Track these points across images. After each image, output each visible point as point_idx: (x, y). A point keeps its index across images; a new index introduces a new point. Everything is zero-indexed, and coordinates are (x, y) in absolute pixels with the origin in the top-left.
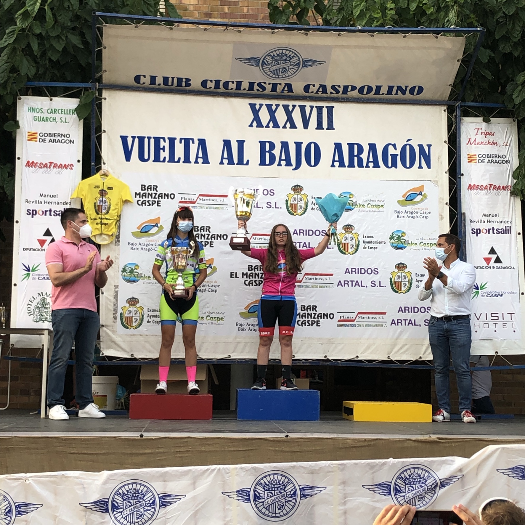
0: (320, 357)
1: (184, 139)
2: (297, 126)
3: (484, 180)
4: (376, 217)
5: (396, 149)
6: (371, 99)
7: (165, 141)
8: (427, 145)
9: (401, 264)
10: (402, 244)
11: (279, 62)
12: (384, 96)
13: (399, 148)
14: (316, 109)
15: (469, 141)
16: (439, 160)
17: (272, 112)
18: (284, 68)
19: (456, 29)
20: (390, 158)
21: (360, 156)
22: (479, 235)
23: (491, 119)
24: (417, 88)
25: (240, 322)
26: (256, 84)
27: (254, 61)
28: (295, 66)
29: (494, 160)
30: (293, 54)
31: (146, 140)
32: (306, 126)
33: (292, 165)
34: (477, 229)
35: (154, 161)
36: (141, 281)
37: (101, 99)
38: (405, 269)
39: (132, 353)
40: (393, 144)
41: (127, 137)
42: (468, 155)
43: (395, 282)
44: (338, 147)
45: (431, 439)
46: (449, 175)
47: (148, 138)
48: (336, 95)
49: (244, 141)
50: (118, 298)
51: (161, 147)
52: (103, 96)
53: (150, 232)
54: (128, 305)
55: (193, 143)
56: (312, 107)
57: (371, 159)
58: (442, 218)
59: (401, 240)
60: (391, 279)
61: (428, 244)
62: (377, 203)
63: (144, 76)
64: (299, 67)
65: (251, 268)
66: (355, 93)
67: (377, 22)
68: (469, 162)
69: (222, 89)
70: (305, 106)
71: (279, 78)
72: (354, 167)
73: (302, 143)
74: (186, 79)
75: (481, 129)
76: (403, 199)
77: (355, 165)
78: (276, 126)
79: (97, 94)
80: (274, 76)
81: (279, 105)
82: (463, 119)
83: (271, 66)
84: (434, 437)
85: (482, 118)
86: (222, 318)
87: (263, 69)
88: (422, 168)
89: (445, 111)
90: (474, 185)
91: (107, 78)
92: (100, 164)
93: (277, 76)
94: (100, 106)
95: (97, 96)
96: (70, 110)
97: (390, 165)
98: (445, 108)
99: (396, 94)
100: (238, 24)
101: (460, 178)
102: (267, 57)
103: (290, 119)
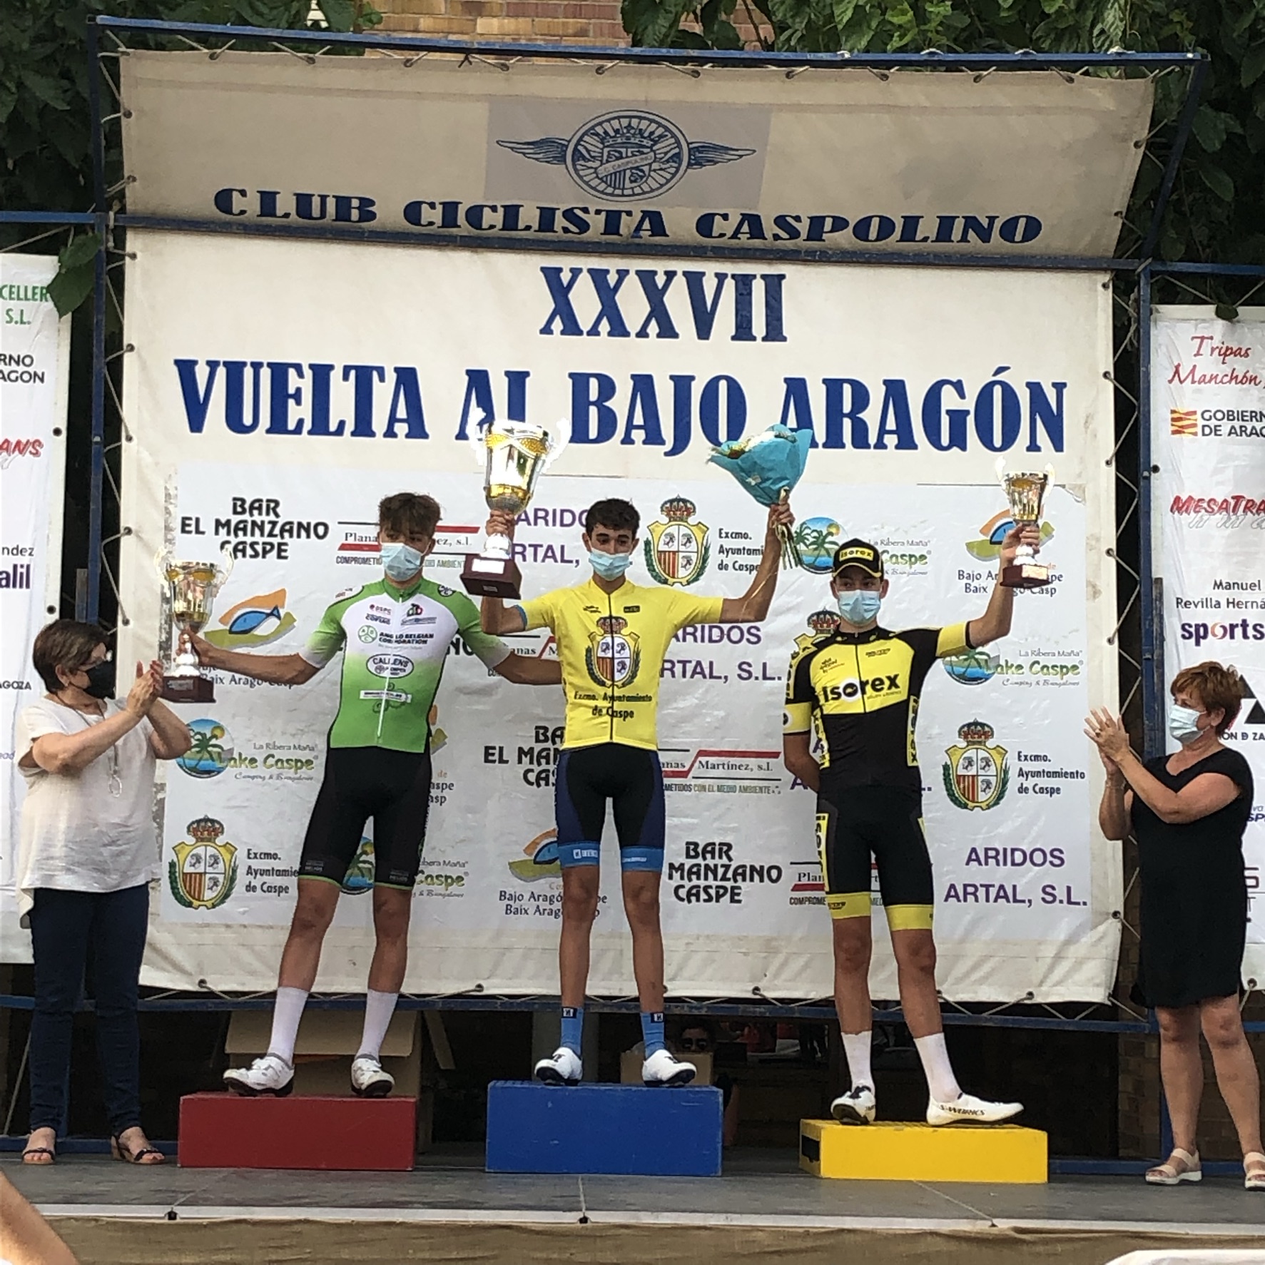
0: (742, 991)
1: (356, 368)
2: (677, 330)
3: (1218, 483)
4: (905, 590)
5: (962, 396)
6: (892, 254)
7: (301, 375)
8: (1054, 385)
9: (976, 724)
10: (980, 667)
11: (620, 153)
12: (930, 246)
13: (972, 392)
14: (733, 282)
15: (1177, 372)
16: (1087, 428)
17: (607, 294)
18: (637, 168)
19: (1123, 57)
20: (945, 420)
21: (860, 415)
22: (1202, 641)
23: (1241, 309)
24: (1022, 222)
25: (509, 891)
26: (559, 214)
27: (551, 150)
28: (667, 161)
29: (1249, 426)
30: (660, 131)
31: (248, 373)
32: (704, 330)
33: (663, 442)
34: (1197, 626)
35: (268, 431)
36: (230, 771)
37: (122, 257)
38: (987, 738)
39: (202, 977)
40: (954, 380)
41: (195, 363)
42: (1173, 412)
43: (958, 777)
44: (796, 389)
45: (994, 1230)
46: (1117, 469)
47: (253, 364)
48: (790, 244)
49: (527, 374)
50: (165, 821)
51: (291, 391)
52: (129, 248)
53: (257, 632)
54: (191, 840)
55: (382, 379)
56: (721, 277)
57: (891, 424)
58: (1095, 593)
59: (977, 656)
60: (946, 768)
61: (1053, 667)
62: (908, 550)
63: (243, 193)
64: (680, 165)
65: (544, 734)
66: (844, 239)
67: (901, 37)
68: (1174, 432)
69: (464, 228)
70: (703, 274)
71: (623, 195)
72: (843, 446)
73: (692, 378)
74: (360, 199)
75: (1211, 338)
76: (982, 537)
77: (845, 441)
78: (619, 329)
79: (111, 244)
80: (610, 190)
81: (627, 272)
82: (1157, 311)
83: (598, 163)
84: (1004, 1225)
85: (1212, 308)
86: (460, 878)
87: (576, 171)
88: (1038, 449)
89: (1105, 286)
90: (1191, 498)
91: (137, 196)
92: (119, 439)
93: (618, 192)
94: (118, 278)
95: (111, 250)
96: (34, 288)
97: (945, 441)
98: (1106, 278)
99: (964, 239)
100: (497, 47)
101: (1148, 479)
102: (586, 138)
103: (659, 313)
